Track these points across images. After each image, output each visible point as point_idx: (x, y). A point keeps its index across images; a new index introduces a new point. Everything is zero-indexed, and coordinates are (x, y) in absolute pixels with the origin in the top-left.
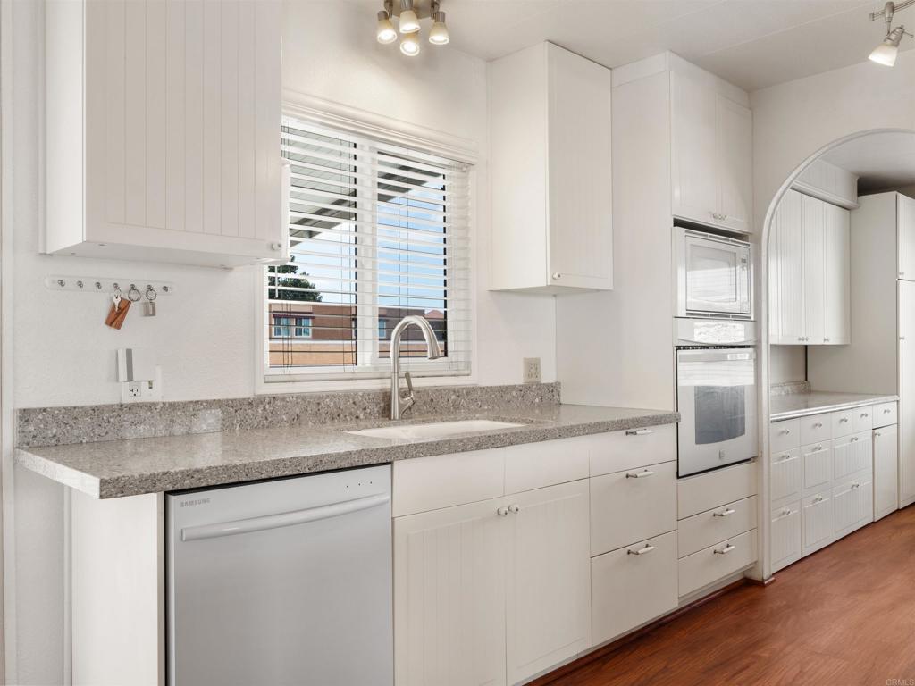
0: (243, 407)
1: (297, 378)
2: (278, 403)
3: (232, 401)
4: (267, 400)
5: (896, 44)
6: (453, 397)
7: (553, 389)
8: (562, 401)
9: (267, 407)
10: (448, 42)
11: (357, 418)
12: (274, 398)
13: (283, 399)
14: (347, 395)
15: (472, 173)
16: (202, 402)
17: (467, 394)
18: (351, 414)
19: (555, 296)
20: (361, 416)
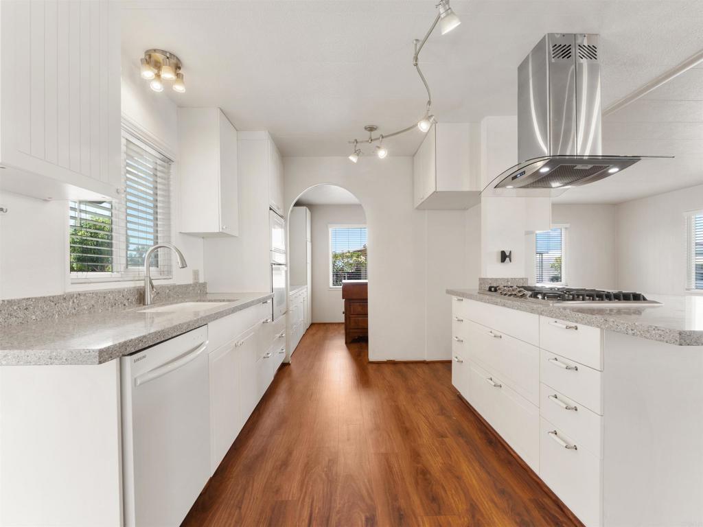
0: (60, 301)
1: (92, 280)
2: (82, 297)
3: (53, 297)
4: (75, 296)
5: (358, 155)
6: (168, 291)
7: (204, 285)
8: (208, 292)
9: (75, 301)
10: (184, 91)
11: (125, 305)
12: (79, 294)
13: (85, 295)
14: (119, 291)
15: (173, 166)
16: (32, 298)
17: (173, 289)
18: (121, 303)
19: (203, 238)
20: (127, 304)
